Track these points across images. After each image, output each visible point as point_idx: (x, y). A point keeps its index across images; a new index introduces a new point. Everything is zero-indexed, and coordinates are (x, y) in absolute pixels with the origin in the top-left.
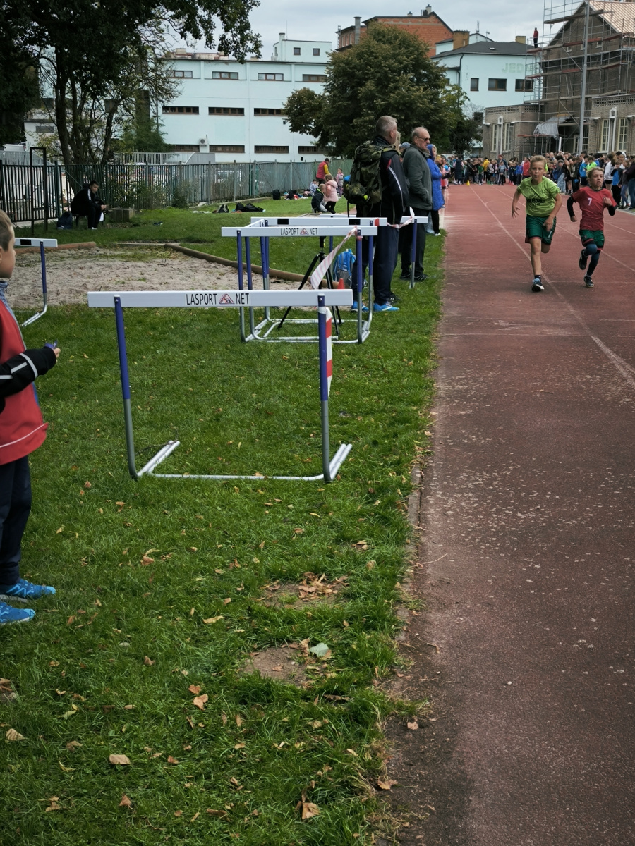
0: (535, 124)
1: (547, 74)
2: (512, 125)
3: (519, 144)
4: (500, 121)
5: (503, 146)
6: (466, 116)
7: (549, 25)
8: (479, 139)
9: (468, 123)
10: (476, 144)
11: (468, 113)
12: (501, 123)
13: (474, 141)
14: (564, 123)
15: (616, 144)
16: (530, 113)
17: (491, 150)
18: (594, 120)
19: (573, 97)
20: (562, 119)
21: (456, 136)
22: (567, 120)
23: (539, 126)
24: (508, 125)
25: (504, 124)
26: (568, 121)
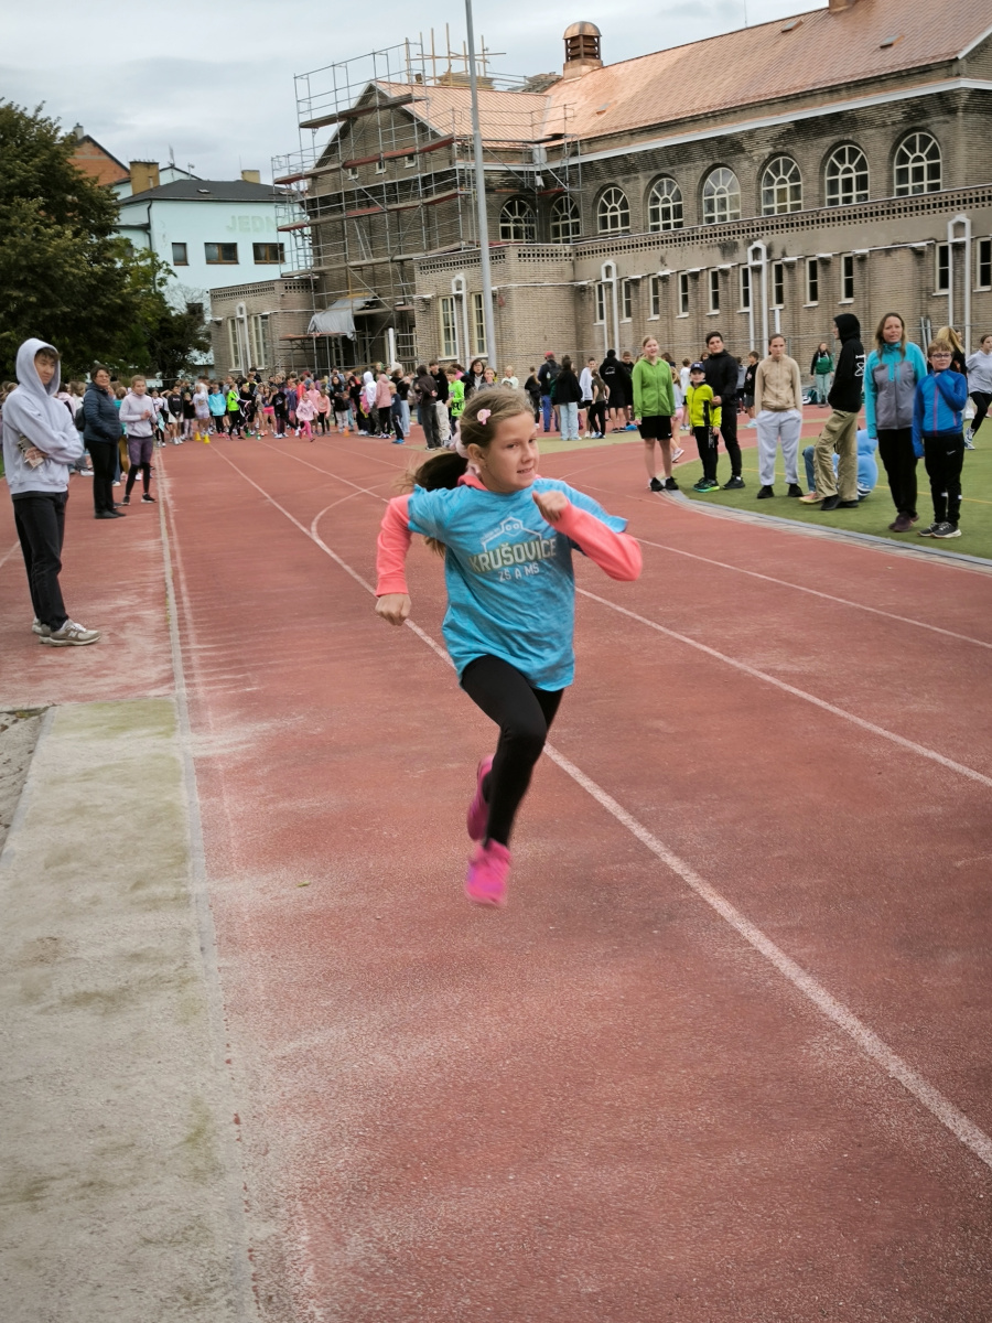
0: (309, 315)
1: (318, 220)
2: (265, 317)
3: (283, 352)
4: (241, 313)
5: (252, 358)
6: (173, 309)
7: (309, 130)
8: (203, 348)
9: (179, 321)
10: (199, 358)
11: (177, 304)
12: (244, 316)
13: (195, 353)
14: (363, 309)
15: (471, 341)
16: (296, 296)
17: (231, 366)
18: (424, 300)
19: (374, 260)
20: (359, 303)
21: (159, 345)
22: (368, 303)
23: (316, 317)
24: (256, 318)
25: (248, 317)
26: (371, 304)
